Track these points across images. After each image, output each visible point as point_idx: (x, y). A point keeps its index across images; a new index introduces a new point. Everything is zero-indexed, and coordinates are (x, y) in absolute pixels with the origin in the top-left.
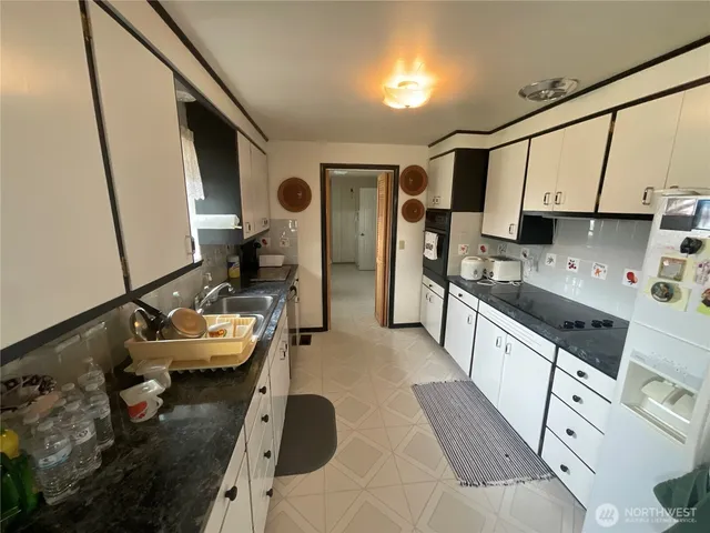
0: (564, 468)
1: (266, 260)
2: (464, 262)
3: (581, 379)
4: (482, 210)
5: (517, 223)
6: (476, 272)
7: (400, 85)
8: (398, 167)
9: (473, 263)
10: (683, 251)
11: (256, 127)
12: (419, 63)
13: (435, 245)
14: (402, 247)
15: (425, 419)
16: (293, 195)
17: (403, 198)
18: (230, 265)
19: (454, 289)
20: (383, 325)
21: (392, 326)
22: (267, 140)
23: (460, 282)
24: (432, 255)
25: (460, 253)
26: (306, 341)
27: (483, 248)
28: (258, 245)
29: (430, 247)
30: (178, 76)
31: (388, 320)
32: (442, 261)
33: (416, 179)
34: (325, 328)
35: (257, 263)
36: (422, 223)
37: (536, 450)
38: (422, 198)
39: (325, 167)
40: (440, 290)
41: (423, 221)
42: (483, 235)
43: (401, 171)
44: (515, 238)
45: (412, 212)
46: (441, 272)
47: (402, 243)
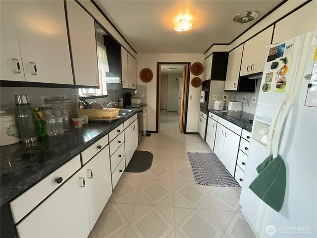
0: (241, 180)
1: (134, 101)
2: (215, 102)
3: (248, 140)
4: (225, 79)
5: (237, 82)
6: (220, 106)
7: (180, 21)
8: (190, 63)
9: (219, 102)
10: (272, 68)
11: (130, 46)
12: (187, 11)
13: (204, 96)
14: (191, 98)
15: (189, 163)
16: (146, 75)
17: (192, 76)
18: (119, 101)
19: (210, 114)
20: (182, 133)
21: (186, 133)
22: (136, 53)
23: (213, 111)
24: (203, 101)
25: (214, 99)
26: (148, 135)
27: (225, 97)
28: (131, 95)
29: (202, 97)
30: (96, 21)
31: (184, 130)
32: (206, 103)
33: (198, 68)
34: (157, 132)
35: (130, 102)
36: (200, 88)
37: (233, 176)
38: (201, 77)
39: (159, 64)
40: (205, 116)
41: (201, 86)
42: (225, 91)
43: (192, 64)
44: (236, 89)
45: (196, 83)
46: (206, 108)
47: (191, 96)
